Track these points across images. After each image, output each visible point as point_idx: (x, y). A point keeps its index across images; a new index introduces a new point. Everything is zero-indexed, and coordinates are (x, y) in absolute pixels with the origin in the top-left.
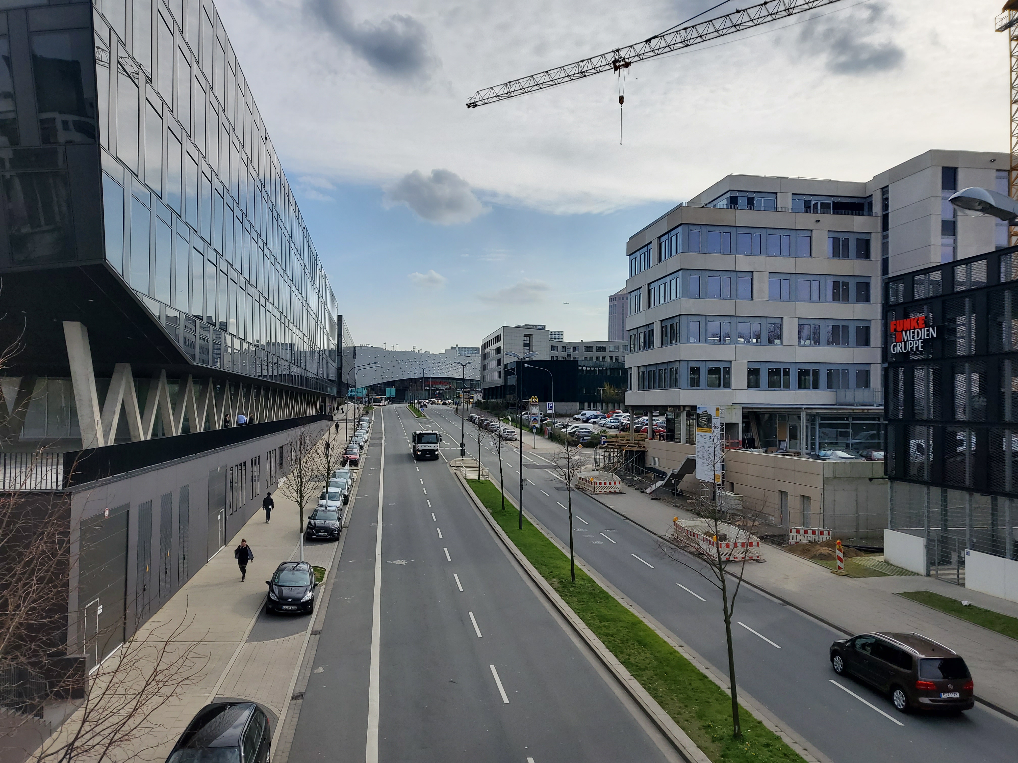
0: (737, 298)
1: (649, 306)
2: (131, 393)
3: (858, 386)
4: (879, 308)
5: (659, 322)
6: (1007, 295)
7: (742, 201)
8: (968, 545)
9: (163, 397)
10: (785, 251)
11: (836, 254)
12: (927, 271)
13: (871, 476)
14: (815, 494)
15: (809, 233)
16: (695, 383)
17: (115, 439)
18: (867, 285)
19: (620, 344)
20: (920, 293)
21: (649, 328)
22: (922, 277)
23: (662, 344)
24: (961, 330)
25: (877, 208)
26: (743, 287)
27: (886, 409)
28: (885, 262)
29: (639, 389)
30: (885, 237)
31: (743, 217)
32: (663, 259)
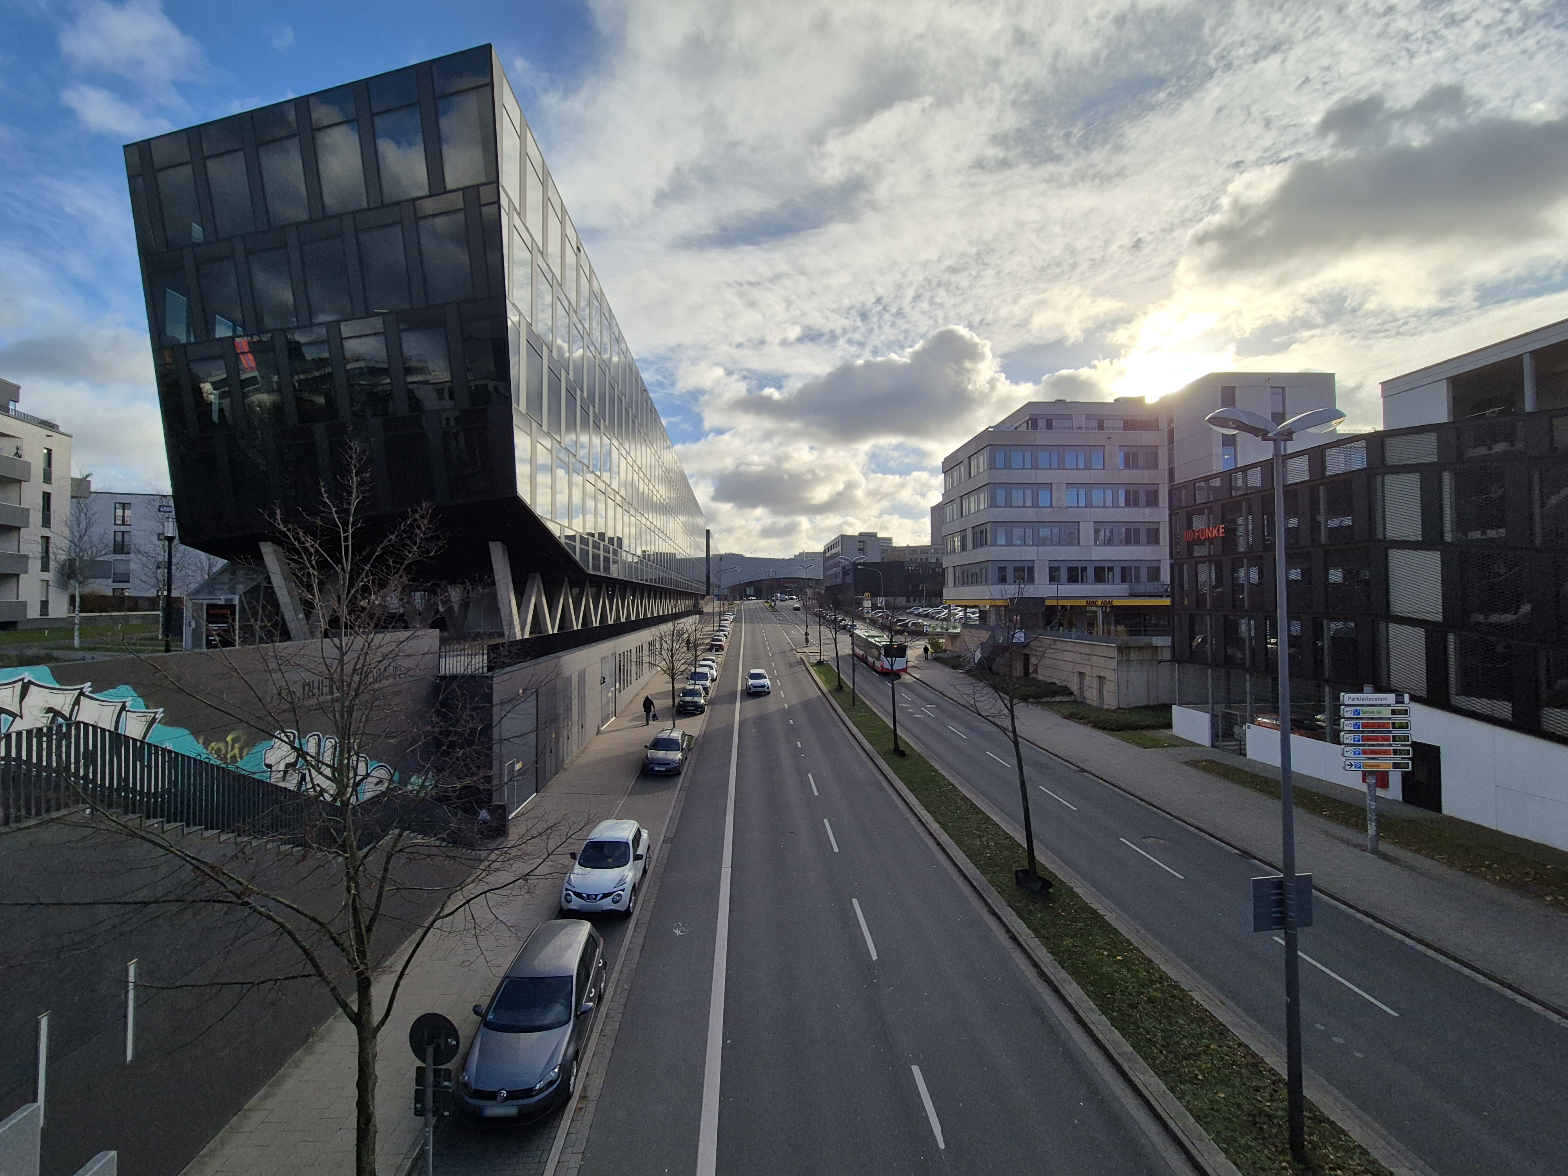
0: (1039, 506)
1: (961, 516)
2: (541, 596)
3: (1149, 581)
4: (1167, 512)
5: (971, 529)
7: (1042, 423)
8: (1249, 719)
9: (566, 600)
10: (1082, 466)
11: (1127, 466)
12: (1206, 479)
13: (1159, 658)
14: (1110, 676)
15: (1101, 449)
16: (1003, 580)
17: (531, 633)
18: (1156, 492)
20: (1201, 497)
21: (963, 534)
22: (1203, 484)
23: (975, 547)
24: (1241, 531)
25: (1163, 425)
26: (1044, 497)
27: (1173, 601)
28: (1171, 472)
29: (955, 586)
30: (1171, 449)
31: (1041, 437)
32: (972, 475)
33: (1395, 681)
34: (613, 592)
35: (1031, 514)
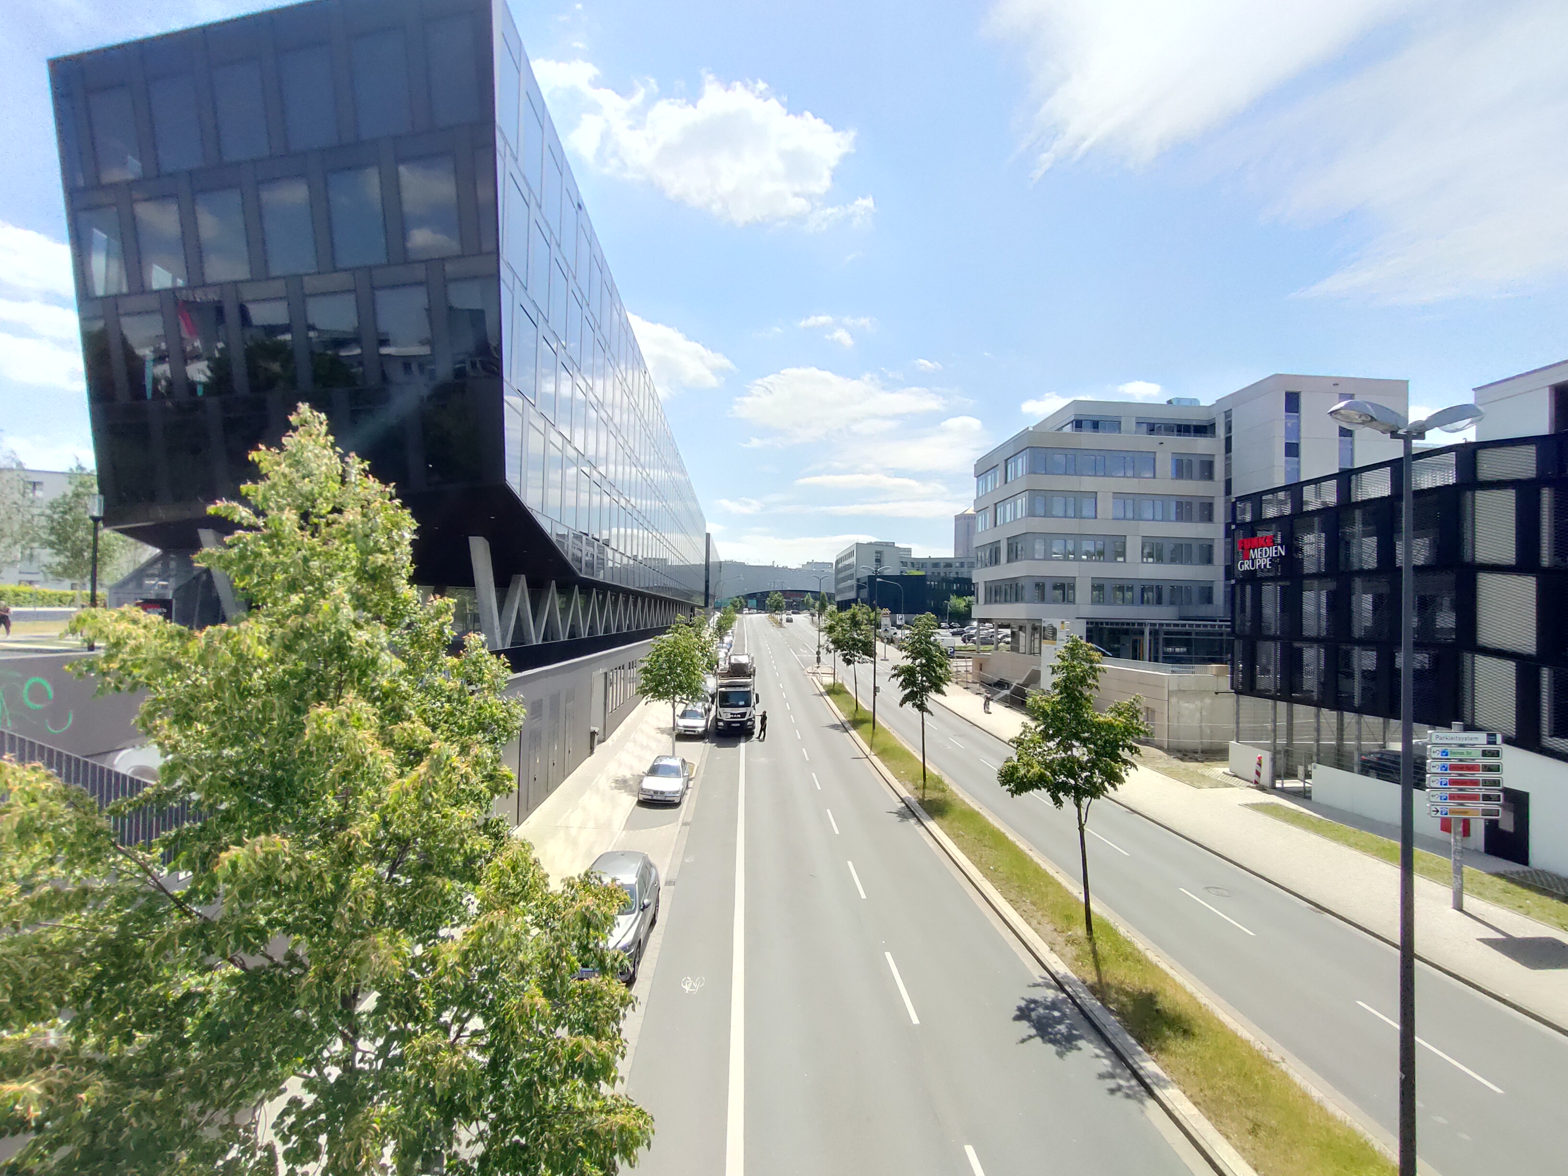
0: (1082, 518)
1: (995, 525)
2: (525, 600)
3: (1202, 603)
4: (1222, 527)
5: (1005, 540)
6: (1358, 514)
7: (1088, 424)
9: (553, 604)
10: (1129, 473)
11: (1179, 475)
12: (1274, 491)
13: (1215, 690)
14: (1159, 706)
15: (1152, 455)
16: (1040, 598)
18: (1211, 505)
19: (965, 561)
20: (1268, 512)
21: (996, 546)
22: (1270, 497)
23: (1008, 562)
24: (1309, 549)
25: (1221, 431)
26: (1088, 507)
27: (1233, 627)
28: (1228, 483)
29: (986, 603)
30: (1228, 459)
31: (1088, 439)
32: (1009, 480)
33: (1479, 721)
34: (605, 597)
35: (1071, 526)
